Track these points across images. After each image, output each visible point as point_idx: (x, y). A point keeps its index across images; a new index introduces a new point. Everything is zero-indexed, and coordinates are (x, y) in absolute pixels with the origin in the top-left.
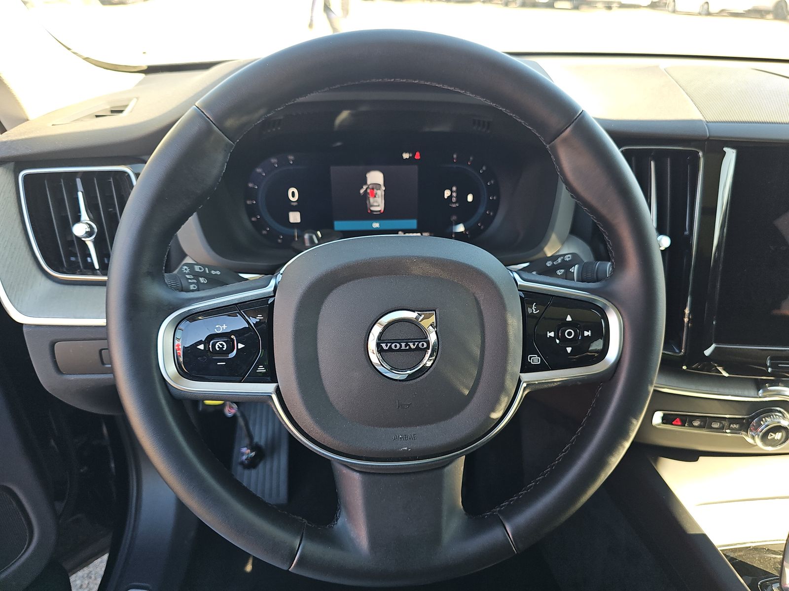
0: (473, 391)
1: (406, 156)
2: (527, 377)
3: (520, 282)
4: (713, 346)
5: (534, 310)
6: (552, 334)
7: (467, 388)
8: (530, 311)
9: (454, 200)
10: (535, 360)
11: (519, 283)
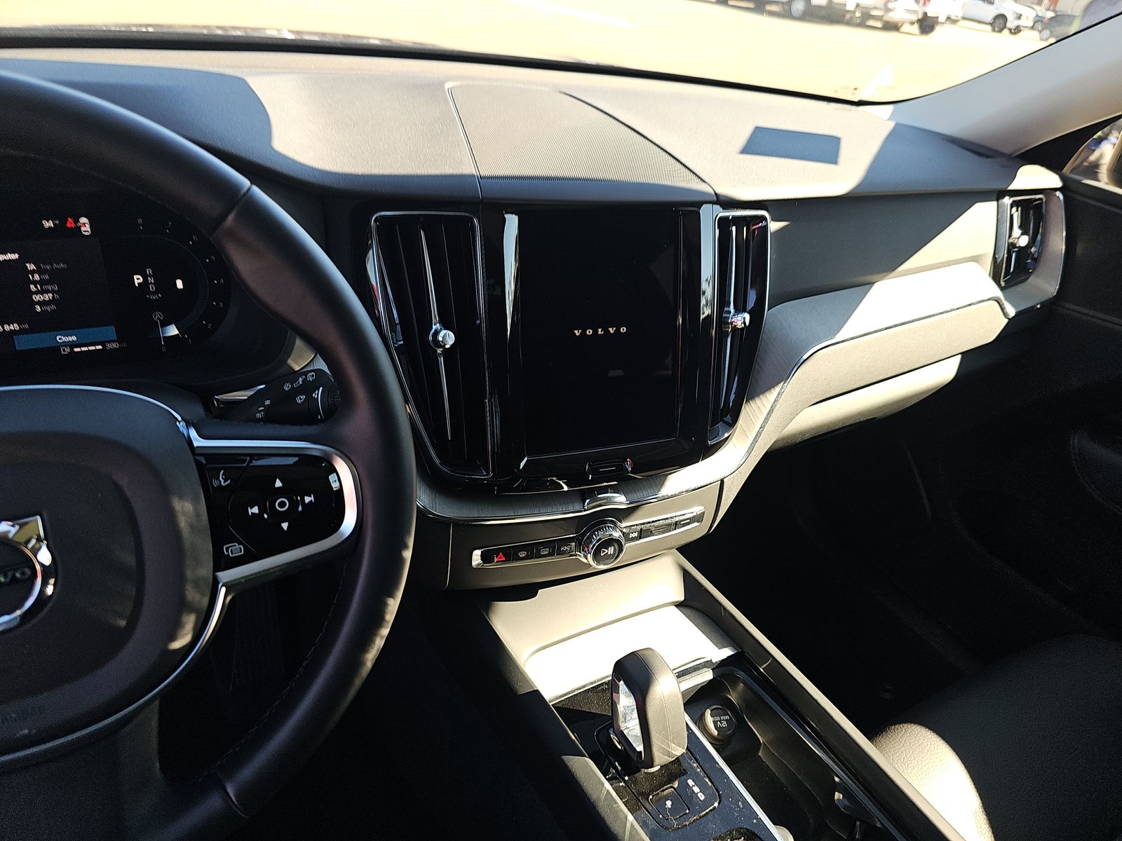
0: (133, 620)
1: (48, 224)
2: (226, 576)
3: (198, 442)
4: (526, 458)
5: (222, 481)
6: (255, 510)
7: (122, 617)
8: (215, 483)
9: (152, 288)
10: (235, 550)
11: (196, 444)
